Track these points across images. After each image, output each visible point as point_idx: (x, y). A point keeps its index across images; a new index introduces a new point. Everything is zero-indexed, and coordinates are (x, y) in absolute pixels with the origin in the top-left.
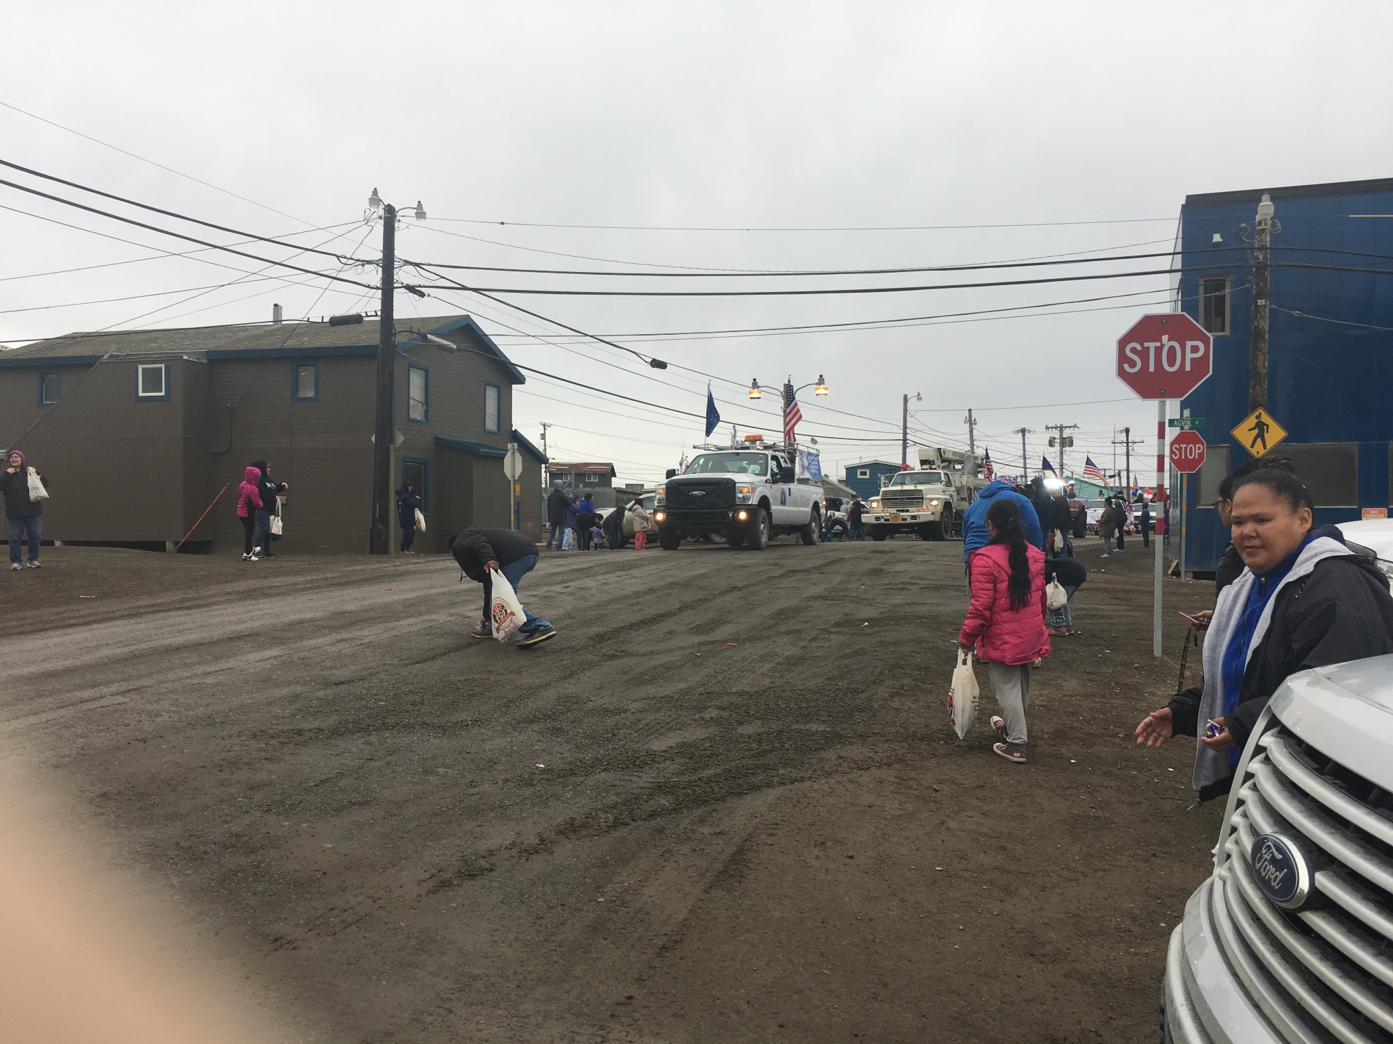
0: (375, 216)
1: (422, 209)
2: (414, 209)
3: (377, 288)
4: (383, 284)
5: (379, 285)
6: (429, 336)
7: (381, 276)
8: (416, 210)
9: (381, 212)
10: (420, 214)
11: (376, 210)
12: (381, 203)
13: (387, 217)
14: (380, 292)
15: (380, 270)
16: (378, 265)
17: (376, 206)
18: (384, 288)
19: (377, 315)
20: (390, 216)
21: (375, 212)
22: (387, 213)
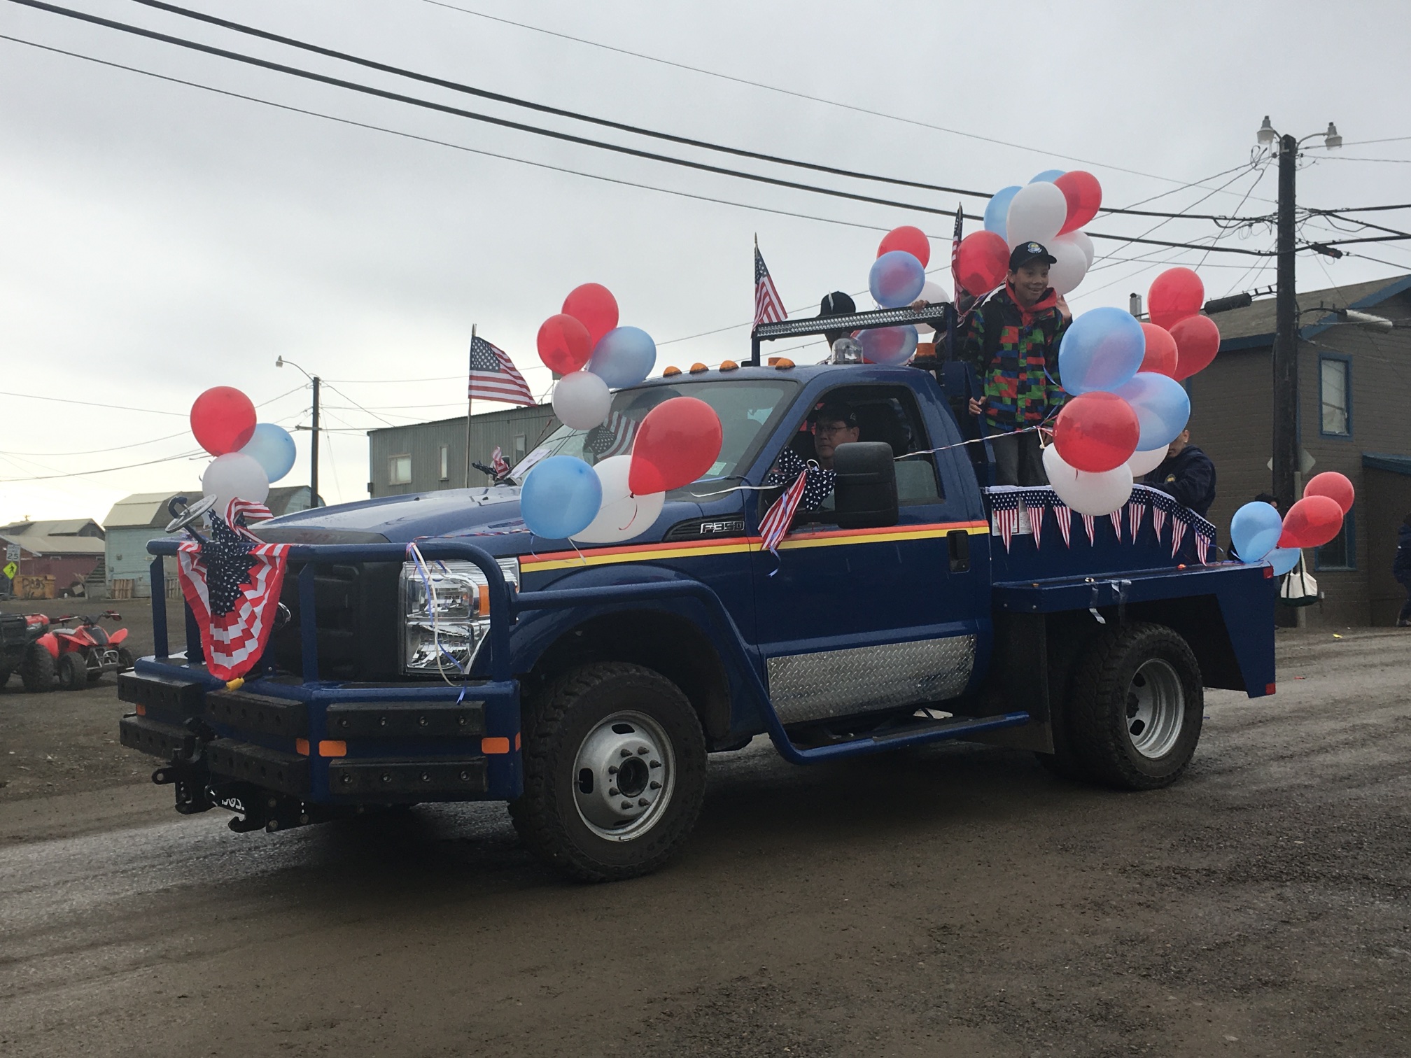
0: (1267, 154)
1: (1335, 133)
2: (1324, 134)
3: (1271, 254)
4: (1279, 247)
5: (1273, 249)
6: (1350, 312)
7: (1276, 237)
8: (1326, 137)
9: (1275, 148)
10: (1333, 139)
11: (1268, 146)
12: (1275, 135)
13: (1285, 153)
14: (1276, 257)
15: (1275, 228)
16: (1271, 222)
17: (1268, 141)
18: (1281, 252)
19: (1271, 292)
20: (1288, 151)
21: (1266, 149)
22: (1283, 147)
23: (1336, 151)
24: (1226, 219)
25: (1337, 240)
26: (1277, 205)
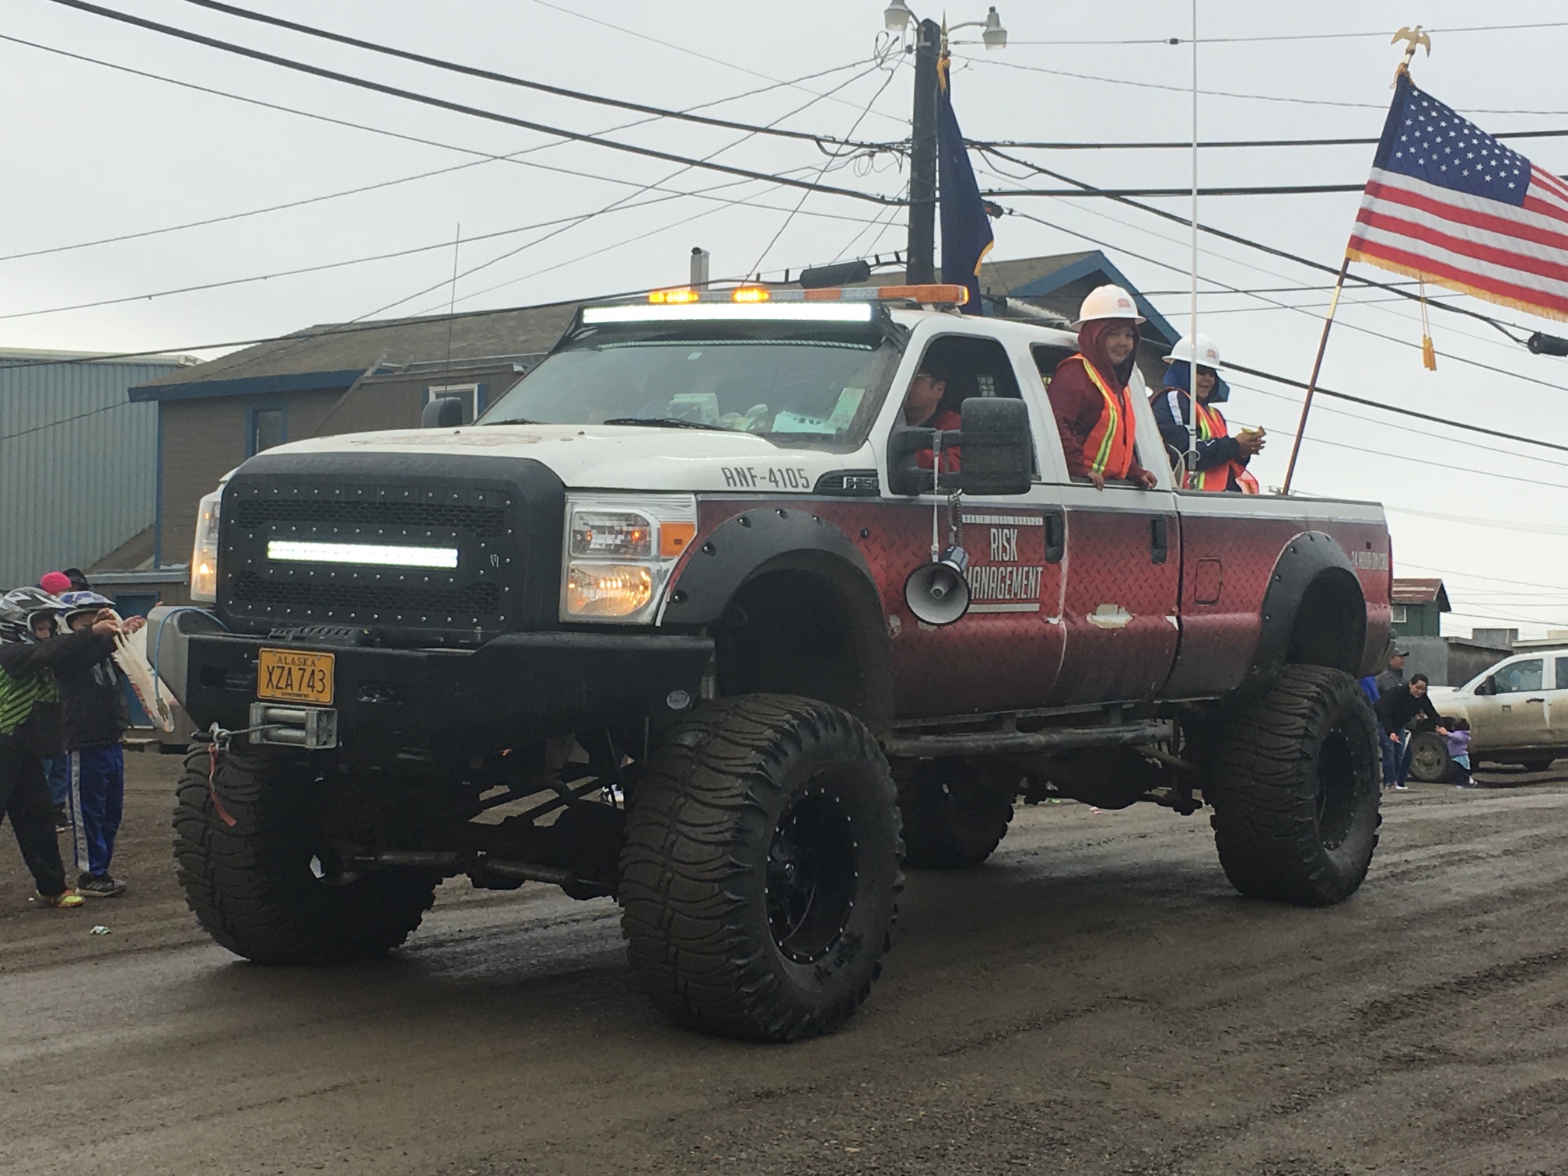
1: (998, 24)
2: (982, 24)
3: (900, 203)
4: (912, 192)
5: (904, 195)
6: (1010, 302)
7: (909, 177)
8: (985, 28)
9: (911, 37)
10: (994, 34)
11: (900, 33)
12: (911, 18)
13: (925, 48)
14: (906, 209)
15: (907, 162)
16: (902, 152)
17: (900, 26)
18: (915, 200)
19: (899, 261)
20: (928, 44)
21: (897, 39)
22: (922, 37)
23: (997, 51)
24: (834, 141)
25: (995, 189)
26: (911, 127)
